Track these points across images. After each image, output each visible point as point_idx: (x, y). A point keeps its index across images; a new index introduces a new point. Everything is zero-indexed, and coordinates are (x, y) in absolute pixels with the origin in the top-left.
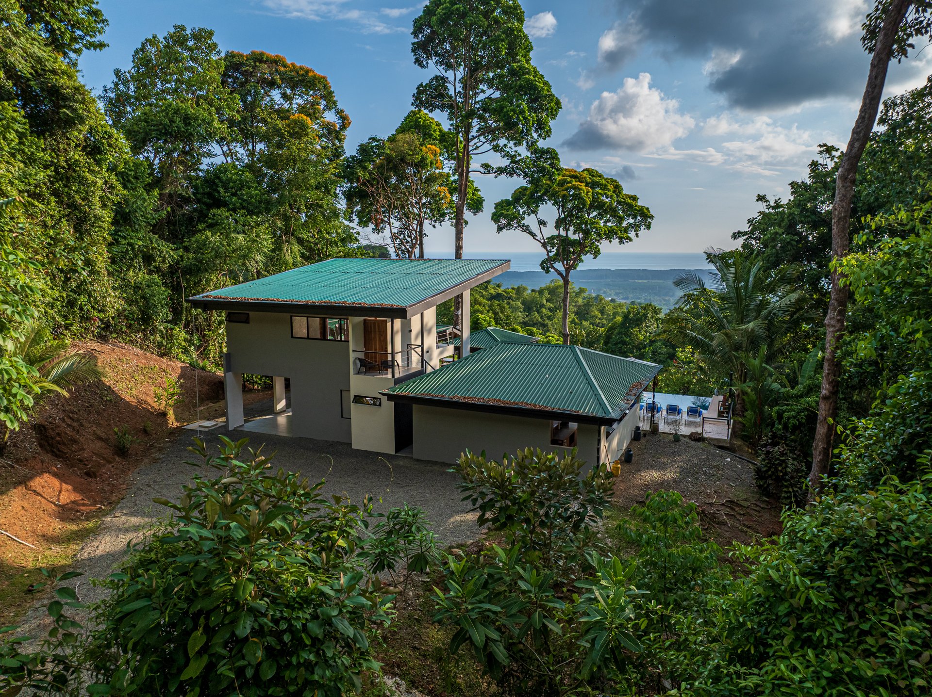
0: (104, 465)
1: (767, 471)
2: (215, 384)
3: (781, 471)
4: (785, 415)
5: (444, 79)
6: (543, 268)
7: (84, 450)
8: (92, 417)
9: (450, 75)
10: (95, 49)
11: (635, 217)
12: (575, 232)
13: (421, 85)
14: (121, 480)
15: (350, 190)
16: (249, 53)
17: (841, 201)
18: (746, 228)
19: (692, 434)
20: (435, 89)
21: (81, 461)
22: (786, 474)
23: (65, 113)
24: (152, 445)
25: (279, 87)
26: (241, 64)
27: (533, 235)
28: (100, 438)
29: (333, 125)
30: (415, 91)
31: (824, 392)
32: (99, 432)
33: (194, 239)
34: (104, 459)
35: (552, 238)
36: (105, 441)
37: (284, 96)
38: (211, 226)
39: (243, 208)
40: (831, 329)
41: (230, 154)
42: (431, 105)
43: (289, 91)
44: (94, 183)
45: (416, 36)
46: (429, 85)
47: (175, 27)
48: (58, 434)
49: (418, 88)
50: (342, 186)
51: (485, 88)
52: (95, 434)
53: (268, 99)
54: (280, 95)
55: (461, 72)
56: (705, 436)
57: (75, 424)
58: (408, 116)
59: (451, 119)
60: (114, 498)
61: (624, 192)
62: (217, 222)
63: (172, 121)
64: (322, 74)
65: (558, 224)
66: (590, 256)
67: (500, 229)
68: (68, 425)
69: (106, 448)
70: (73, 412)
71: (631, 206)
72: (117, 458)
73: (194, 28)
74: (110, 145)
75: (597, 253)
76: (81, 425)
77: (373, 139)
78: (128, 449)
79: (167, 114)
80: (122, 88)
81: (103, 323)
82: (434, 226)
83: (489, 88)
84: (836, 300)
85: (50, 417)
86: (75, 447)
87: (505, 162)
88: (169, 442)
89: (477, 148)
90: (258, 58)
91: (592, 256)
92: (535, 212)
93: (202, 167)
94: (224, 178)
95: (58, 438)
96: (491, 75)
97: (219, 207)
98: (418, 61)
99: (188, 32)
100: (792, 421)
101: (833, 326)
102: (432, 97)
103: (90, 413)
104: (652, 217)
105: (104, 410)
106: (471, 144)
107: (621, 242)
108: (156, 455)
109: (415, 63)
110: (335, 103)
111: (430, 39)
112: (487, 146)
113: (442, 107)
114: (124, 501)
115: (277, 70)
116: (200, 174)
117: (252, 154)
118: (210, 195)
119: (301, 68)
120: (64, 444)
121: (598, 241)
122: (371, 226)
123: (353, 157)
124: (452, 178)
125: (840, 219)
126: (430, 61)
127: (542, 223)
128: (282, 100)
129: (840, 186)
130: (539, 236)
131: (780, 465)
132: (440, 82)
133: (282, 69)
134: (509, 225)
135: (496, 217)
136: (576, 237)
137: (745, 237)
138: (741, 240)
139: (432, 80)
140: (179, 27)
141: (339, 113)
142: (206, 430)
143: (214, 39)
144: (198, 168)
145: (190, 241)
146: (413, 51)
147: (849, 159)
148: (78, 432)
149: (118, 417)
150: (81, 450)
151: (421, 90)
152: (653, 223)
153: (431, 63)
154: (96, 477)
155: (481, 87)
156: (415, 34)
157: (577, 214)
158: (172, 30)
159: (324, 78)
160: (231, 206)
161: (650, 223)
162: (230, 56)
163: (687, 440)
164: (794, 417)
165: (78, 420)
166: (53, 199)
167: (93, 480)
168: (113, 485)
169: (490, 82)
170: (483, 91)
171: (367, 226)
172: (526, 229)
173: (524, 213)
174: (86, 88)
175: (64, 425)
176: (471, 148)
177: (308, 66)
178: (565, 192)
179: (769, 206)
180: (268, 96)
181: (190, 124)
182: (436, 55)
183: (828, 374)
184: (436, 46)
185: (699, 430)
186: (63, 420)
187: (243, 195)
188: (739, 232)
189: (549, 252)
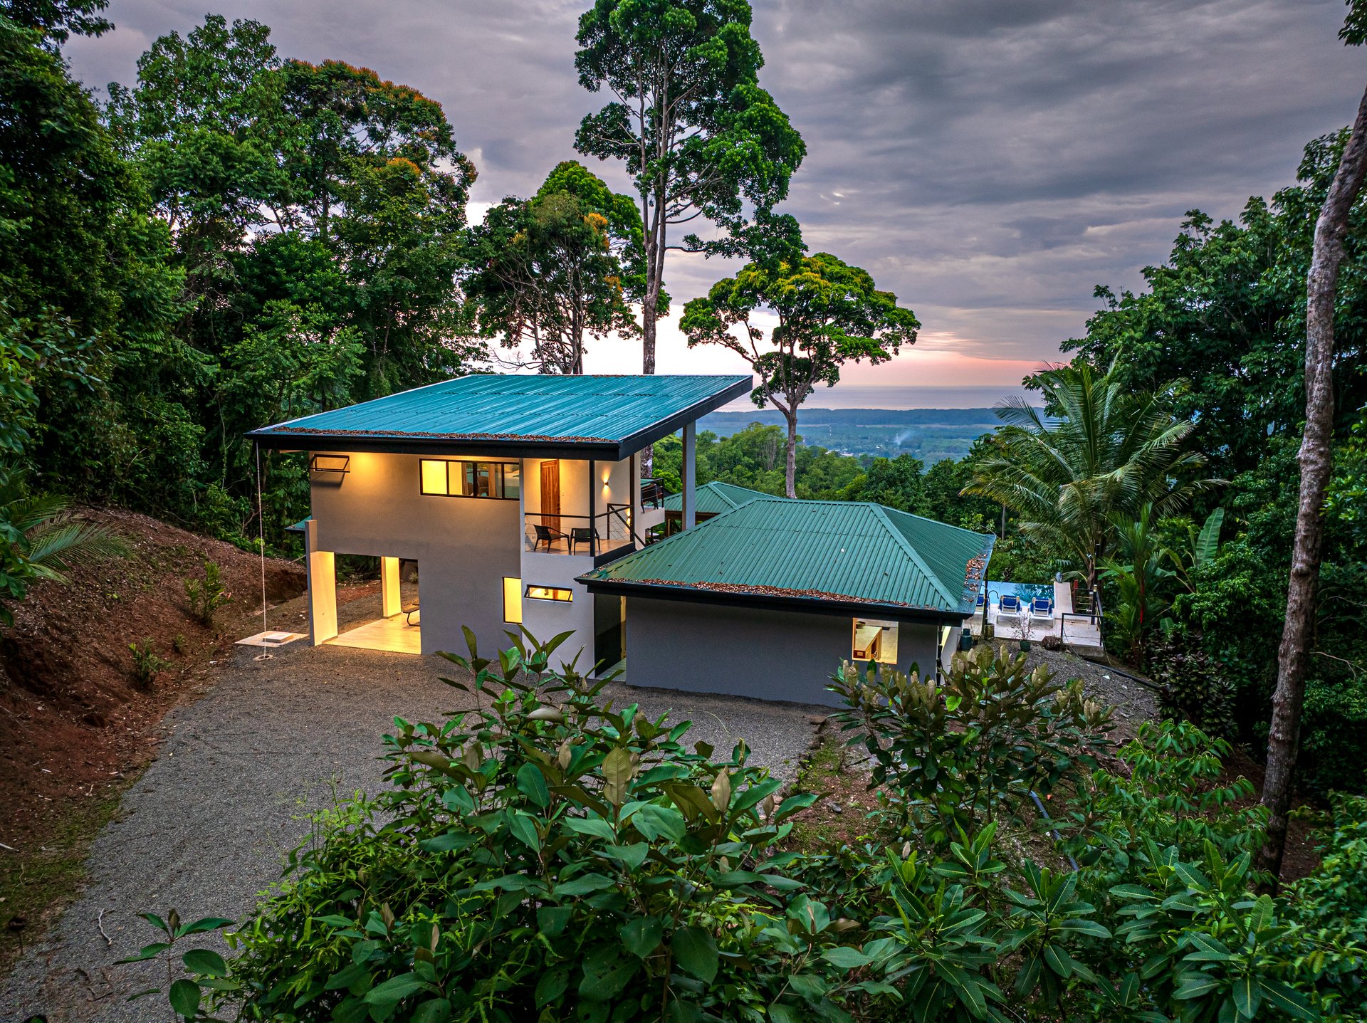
0: (115, 706)
1: (1177, 694)
2: (276, 574)
3: (1201, 693)
4: (1195, 606)
5: (624, 109)
6: (755, 401)
7: (82, 680)
8: (90, 627)
9: (634, 103)
10: (89, 34)
11: (892, 324)
12: (802, 348)
13: (589, 117)
14: (145, 730)
15: (471, 280)
16: (320, 63)
17: (1322, 268)
18: (1084, 334)
19: (1046, 639)
20: (611, 125)
21: (76, 698)
22: (1209, 697)
23: (48, 126)
24: (187, 672)
25: (365, 120)
26: (308, 80)
27: (742, 351)
28: (105, 661)
29: (450, 179)
30: (580, 127)
31: (1298, 566)
32: (103, 651)
33: (239, 346)
34: (115, 695)
35: (769, 357)
36: (115, 665)
37: (374, 135)
38: (265, 327)
39: (316, 300)
40: (1311, 467)
41: (289, 220)
42: (603, 148)
43: (379, 127)
44: (94, 245)
45: (583, 42)
46: (602, 117)
47: (208, 18)
48: (38, 655)
49: (584, 122)
50: (462, 273)
51: (684, 125)
52: (97, 653)
53: (347, 138)
54: (366, 133)
55: (650, 100)
56: (1066, 641)
57: (65, 637)
58: (556, 170)
59: (632, 172)
60: (138, 759)
61: (876, 289)
62: (276, 319)
63: (205, 162)
64: (434, 99)
65: (778, 336)
66: (822, 384)
67: (692, 342)
68: (56, 640)
69: (116, 678)
70: (60, 618)
71: (887, 309)
72: (135, 694)
73: (238, 21)
74: (118, 185)
75: (834, 378)
76: (75, 639)
77: (510, 201)
78: (153, 679)
79: (198, 149)
80: (120, 112)
81: (98, 477)
82: (597, 337)
83: (691, 124)
84: (1317, 422)
85: (24, 626)
86: (66, 675)
87: (724, 234)
88: (217, 665)
89: (677, 213)
90: (338, 73)
91: (826, 383)
92: (744, 317)
93: (246, 239)
94: (286, 253)
95: (38, 662)
96: (694, 104)
97: (278, 298)
98: (584, 81)
99: (229, 27)
100: (1207, 615)
101: (1313, 462)
102: (605, 136)
103: (86, 619)
104: (918, 325)
105: (109, 615)
106: (668, 206)
107: (874, 361)
108: (199, 687)
109: (580, 83)
110: (452, 146)
111: (603, 48)
112: (693, 210)
113: (620, 152)
114: (158, 764)
115: (363, 93)
116: (243, 249)
117: (323, 221)
118: (261, 279)
119: (404, 89)
120: (48, 671)
121: (840, 360)
122: (501, 335)
123: (477, 229)
124: (622, 266)
125: (1321, 295)
126: (602, 82)
127: (755, 334)
128: (369, 142)
129: (1322, 244)
130: (751, 353)
131: (1199, 683)
132: (618, 114)
133: (373, 90)
134: (706, 337)
135: (685, 325)
136: (804, 354)
137: (1080, 349)
138: (1074, 353)
139: (605, 110)
140: (214, 18)
141: (459, 159)
142: (275, 645)
143: (270, 40)
144: (240, 241)
145: (231, 350)
146: (578, 64)
147: (1336, 203)
148: (70, 651)
149: (131, 626)
150: (76, 680)
151: (588, 126)
152: (920, 334)
153: (605, 84)
154: (103, 725)
155: (678, 122)
156: (582, 38)
157: (804, 320)
158: (203, 24)
159: (437, 105)
160: (296, 297)
161: (915, 334)
162: (293, 65)
163: (1039, 648)
164: (1210, 609)
165: (69, 632)
166: (25, 268)
167: (98, 730)
168: (134, 738)
169: (693, 117)
170: (681, 130)
171: (493, 336)
172: (732, 343)
173: (727, 319)
174: (82, 88)
175: (46, 639)
176: (668, 213)
177: (412, 86)
178: (792, 287)
179: (1113, 303)
180: (348, 134)
181: (233, 167)
182: (611, 73)
183: (1306, 537)
184: (612, 60)
185: (1056, 632)
186: (46, 632)
187: (314, 279)
188: (1071, 341)
189: (765, 376)
